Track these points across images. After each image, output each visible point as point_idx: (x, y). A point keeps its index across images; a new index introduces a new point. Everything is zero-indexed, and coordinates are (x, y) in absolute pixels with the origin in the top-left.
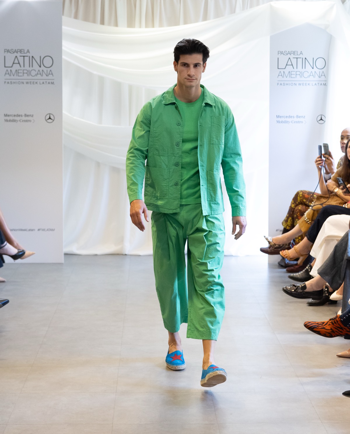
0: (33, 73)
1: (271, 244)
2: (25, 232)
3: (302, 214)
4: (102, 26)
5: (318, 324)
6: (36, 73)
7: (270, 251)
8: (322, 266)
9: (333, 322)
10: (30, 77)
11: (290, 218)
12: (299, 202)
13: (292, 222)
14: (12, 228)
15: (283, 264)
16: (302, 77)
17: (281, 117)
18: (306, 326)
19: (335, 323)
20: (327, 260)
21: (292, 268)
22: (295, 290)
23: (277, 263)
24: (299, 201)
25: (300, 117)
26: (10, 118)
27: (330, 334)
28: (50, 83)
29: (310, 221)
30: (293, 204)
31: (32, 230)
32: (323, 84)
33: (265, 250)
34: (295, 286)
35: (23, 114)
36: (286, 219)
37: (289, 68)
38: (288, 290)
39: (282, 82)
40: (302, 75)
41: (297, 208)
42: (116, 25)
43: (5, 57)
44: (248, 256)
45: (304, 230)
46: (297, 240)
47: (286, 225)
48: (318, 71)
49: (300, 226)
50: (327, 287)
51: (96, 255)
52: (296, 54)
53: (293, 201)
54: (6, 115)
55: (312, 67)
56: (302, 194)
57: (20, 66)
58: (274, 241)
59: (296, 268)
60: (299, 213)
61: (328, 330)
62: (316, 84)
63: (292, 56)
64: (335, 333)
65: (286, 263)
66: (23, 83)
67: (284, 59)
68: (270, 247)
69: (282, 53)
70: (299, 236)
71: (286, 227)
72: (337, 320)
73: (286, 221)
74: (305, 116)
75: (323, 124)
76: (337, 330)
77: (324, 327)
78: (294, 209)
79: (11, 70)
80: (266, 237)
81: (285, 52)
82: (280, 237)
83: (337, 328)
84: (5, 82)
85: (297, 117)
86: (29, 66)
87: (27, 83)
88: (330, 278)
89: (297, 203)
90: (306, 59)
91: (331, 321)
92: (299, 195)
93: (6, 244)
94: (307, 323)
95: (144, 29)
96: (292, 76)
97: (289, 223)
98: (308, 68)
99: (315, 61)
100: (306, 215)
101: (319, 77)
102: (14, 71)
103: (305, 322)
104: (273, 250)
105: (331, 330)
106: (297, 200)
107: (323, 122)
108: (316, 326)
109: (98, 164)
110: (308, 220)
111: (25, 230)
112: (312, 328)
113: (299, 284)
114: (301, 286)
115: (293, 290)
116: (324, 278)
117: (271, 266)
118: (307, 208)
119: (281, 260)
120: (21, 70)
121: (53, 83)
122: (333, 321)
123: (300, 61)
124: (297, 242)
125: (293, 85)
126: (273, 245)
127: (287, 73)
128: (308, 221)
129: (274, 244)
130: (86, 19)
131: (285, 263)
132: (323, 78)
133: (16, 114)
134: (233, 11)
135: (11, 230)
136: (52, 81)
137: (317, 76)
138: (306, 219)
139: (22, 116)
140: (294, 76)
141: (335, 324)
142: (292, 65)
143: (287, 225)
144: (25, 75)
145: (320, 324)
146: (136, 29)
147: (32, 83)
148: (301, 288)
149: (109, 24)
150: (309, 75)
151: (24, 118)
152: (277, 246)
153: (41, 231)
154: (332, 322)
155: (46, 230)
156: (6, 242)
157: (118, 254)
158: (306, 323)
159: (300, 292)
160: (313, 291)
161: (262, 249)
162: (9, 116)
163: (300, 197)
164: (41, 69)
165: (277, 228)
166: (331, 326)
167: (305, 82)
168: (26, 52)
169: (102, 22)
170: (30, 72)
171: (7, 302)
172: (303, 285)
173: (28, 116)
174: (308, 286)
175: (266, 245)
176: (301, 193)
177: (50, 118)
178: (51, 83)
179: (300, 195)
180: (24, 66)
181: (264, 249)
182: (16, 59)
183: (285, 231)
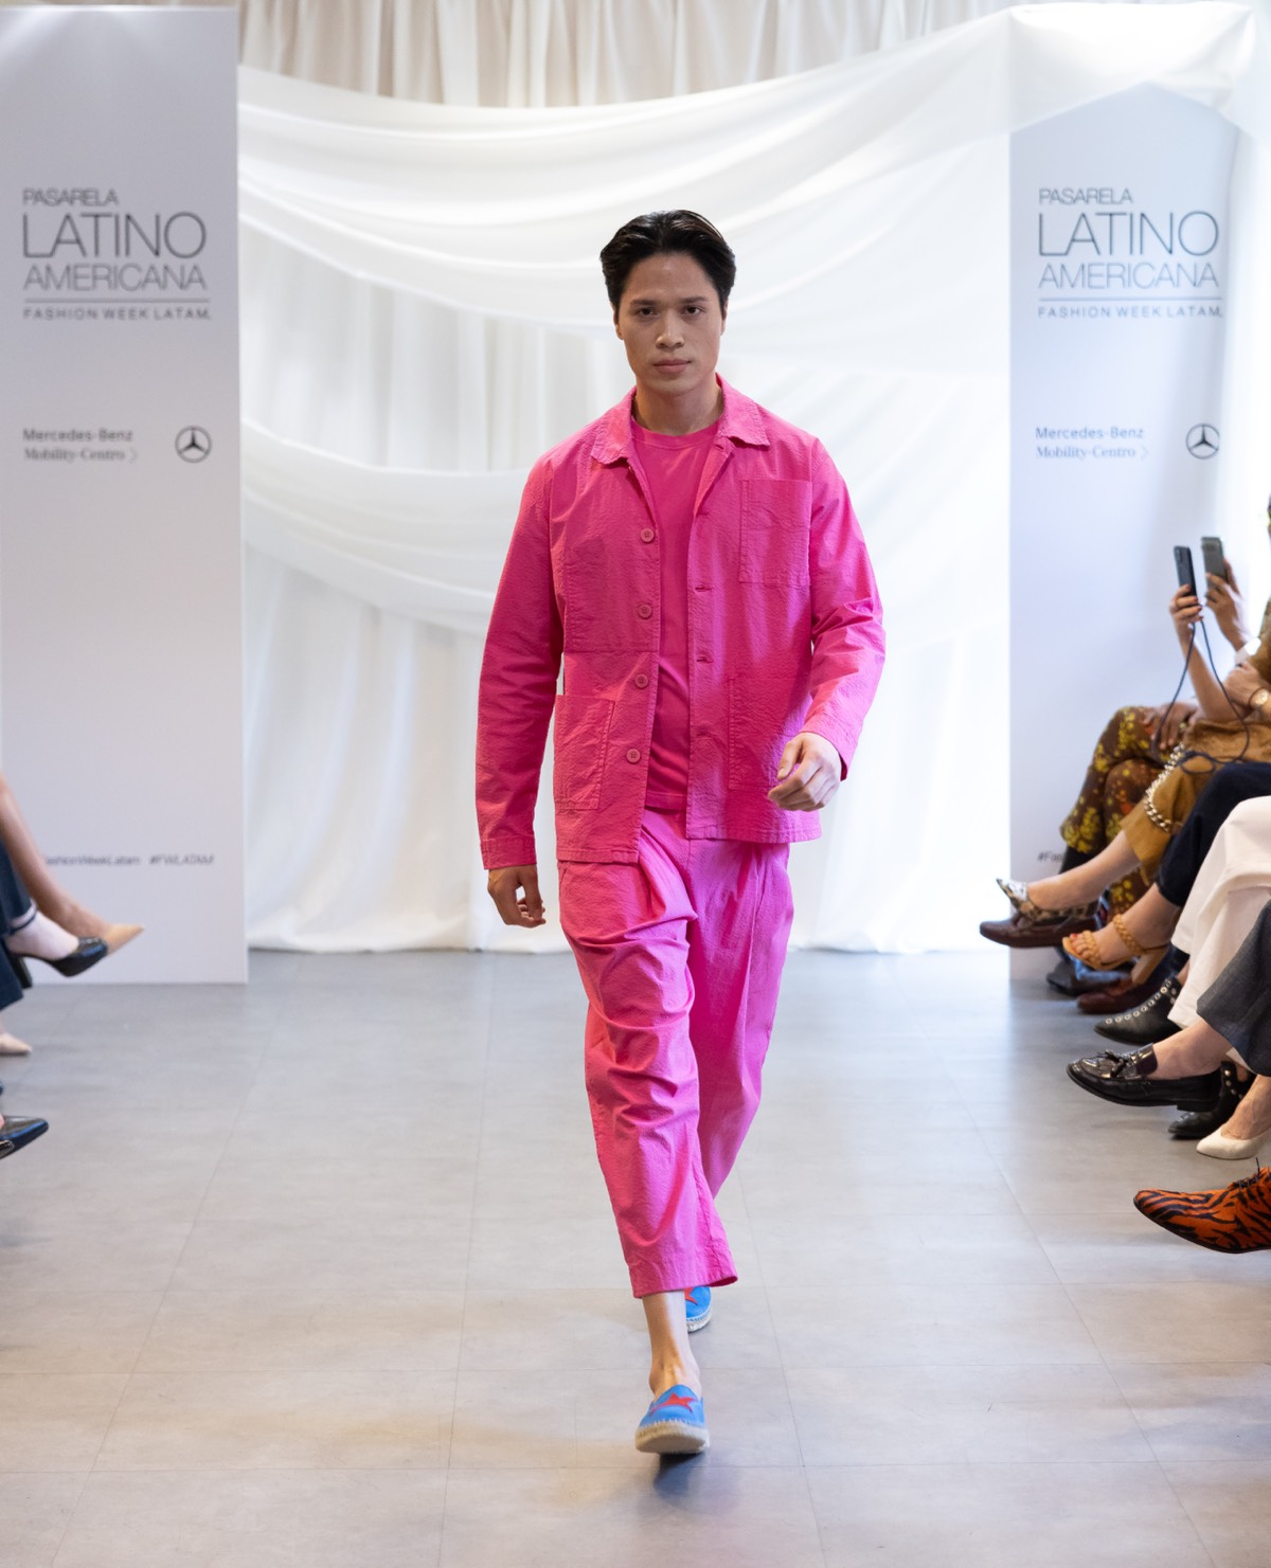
0: (131, 277)
1: (1022, 909)
2: (104, 868)
3: (1136, 794)
4: (385, 102)
5: (1187, 1200)
6: (142, 276)
7: (1017, 935)
8: (1213, 986)
9: (1246, 1195)
10: (121, 293)
11: (1092, 811)
12: (1122, 752)
13: (1097, 825)
14: (53, 854)
15: (1066, 982)
16: (1129, 285)
17: (1052, 434)
18: (1142, 1205)
19: (1252, 1197)
20: (1231, 964)
21: (1101, 996)
22: (1113, 1074)
23: (1043, 978)
24: (1123, 747)
25: (1123, 433)
26: (45, 446)
27: (1232, 1240)
28: (195, 312)
29: (1168, 821)
30: (1103, 756)
31: (130, 861)
32: (1207, 310)
33: (1000, 929)
34: (1116, 1060)
35: (95, 431)
36: (1076, 813)
37: (1083, 252)
38: (1086, 1072)
39: (1057, 306)
40: (1129, 276)
41: (1115, 773)
42: (438, 97)
43: (25, 218)
44: (934, 952)
45: (1143, 852)
46: (1118, 893)
47: (1078, 836)
48: (1188, 261)
49: (1130, 840)
50: (1231, 1065)
51: (368, 953)
52: (1108, 199)
53: (1101, 747)
54: (30, 435)
55: (1168, 246)
56: (1135, 722)
57: (84, 253)
58: (1033, 898)
59: (1113, 997)
60: (1123, 792)
61: (1227, 1222)
62: (1181, 311)
63: (1092, 208)
64: (1249, 1235)
65: (1078, 977)
66: (93, 314)
67: (1062, 220)
68: (1015, 921)
69: (1054, 196)
70: (1126, 878)
71: (1077, 845)
72: (1258, 1188)
73: (1076, 821)
74: (1141, 431)
75: (1211, 460)
76: (1257, 1226)
77: (1211, 1211)
78: (1106, 776)
79: (48, 269)
80: (1004, 883)
81: (1069, 193)
82: (1056, 883)
83: (1258, 1217)
84: (26, 312)
85: (1115, 432)
86: (117, 252)
87: (109, 314)
88: (1243, 1030)
89: (1117, 754)
90: (1145, 222)
91: (1237, 1191)
92: (1122, 725)
93: (33, 918)
94: (1146, 1195)
95: (539, 112)
96: (1095, 281)
97: (1088, 828)
98: (1154, 250)
99: (1176, 224)
100: (1150, 799)
101: (1195, 285)
102: (58, 271)
103: (1140, 1193)
104: (1030, 929)
105: (1235, 1226)
106: (1118, 742)
107: (1209, 450)
108: (1179, 1206)
109: (374, 615)
110: (1160, 817)
111: (103, 861)
112: (1165, 1214)
113: (1129, 1053)
114: (1138, 1058)
115: (1107, 1073)
116: (1223, 1029)
117: (1021, 988)
118: (1153, 771)
119: (1060, 967)
120: (87, 266)
121: (203, 314)
122: (1244, 1190)
123: (1121, 224)
124: (1117, 898)
125: (1096, 314)
126: (1032, 912)
127: (1073, 270)
128: (1161, 821)
129: (1036, 908)
130: (325, 75)
131: (1074, 979)
132: (1208, 288)
133: (67, 429)
134: (870, 42)
135: (51, 862)
136: (202, 307)
137: (1184, 281)
138: (1150, 813)
139: (89, 436)
140: (1102, 281)
141: (1250, 1203)
142: (1093, 240)
143: (1081, 838)
144: (103, 284)
145: (1196, 1202)
146: (512, 113)
147: (127, 314)
148: (1136, 1065)
149: (413, 95)
150: (1157, 277)
151: (98, 445)
152: (1045, 915)
153: (162, 863)
154: (1240, 1196)
155: (181, 859)
156: (31, 911)
157: (449, 950)
158: (1143, 1195)
159: (1133, 1081)
160: (1183, 1079)
161: (989, 927)
162: (41, 436)
163: (1129, 733)
164: (159, 263)
165: (1044, 849)
166: (1238, 1208)
167: (1141, 304)
168: (103, 198)
169: (387, 88)
170: (118, 272)
171: (41, 1129)
172: (1144, 1056)
173: (112, 436)
174: (1161, 1060)
175: (1002, 912)
176: (1132, 717)
177: (193, 444)
178: (199, 312)
179: (1126, 725)
180: (97, 252)
181: (996, 929)
182: (68, 227)
183: (1073, 859)
